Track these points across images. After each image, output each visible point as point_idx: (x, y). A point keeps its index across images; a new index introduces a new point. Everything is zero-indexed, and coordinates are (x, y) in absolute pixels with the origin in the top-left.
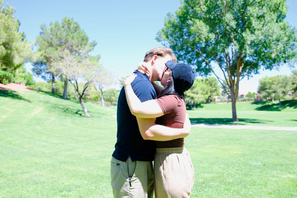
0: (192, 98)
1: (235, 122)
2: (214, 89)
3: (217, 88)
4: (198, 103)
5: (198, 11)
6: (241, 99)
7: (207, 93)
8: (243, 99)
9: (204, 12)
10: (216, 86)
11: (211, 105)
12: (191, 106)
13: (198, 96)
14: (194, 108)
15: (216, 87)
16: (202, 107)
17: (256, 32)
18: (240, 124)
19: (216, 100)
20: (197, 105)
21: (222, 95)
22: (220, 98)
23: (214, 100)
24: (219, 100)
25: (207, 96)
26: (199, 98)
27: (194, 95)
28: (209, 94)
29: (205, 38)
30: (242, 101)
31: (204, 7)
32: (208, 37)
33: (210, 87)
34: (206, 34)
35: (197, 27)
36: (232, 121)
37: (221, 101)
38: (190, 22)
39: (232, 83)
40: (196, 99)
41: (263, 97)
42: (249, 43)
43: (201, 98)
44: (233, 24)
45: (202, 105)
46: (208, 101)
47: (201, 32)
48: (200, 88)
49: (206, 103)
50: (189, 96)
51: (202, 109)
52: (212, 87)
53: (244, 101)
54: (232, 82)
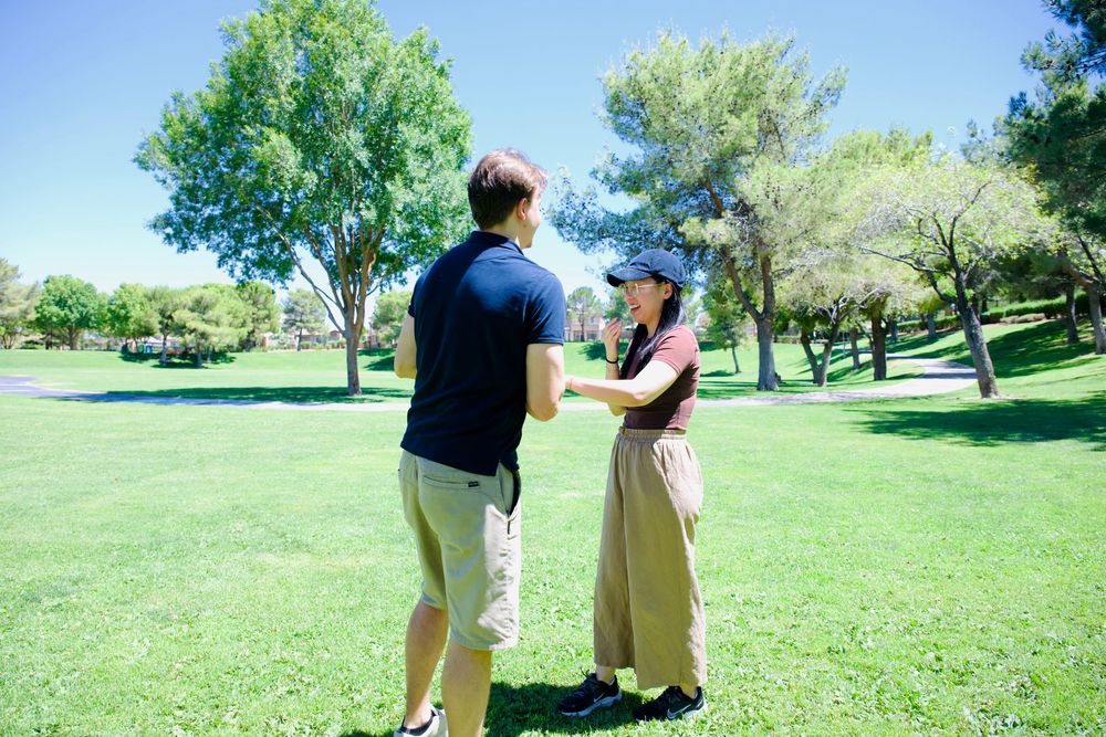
0: (203, 335)
1: (356, 396)
2: (263, 313)
3: (272, 312)
4: (217, 349)
5: (272, 106)
6: (332, 342)
7: (243, 324)
8: (336, 344)
9: (289, 112)
10: (269, 306)
11: (254, 354)
12: (200, 357)
13: (219, 330)
14: (208, 364)
15: (269, 310)
16: (231, 360)
17: (416, 185)
18: (372, 401)
19: (268, 342)
20: (217, 356)
21: (285, 330)
22: (278, 338)
23: (263, 344)
24: (275, 343)
25: (244, 332)
26: (221, 335)
27: (209, 329)
28: (250, 327)
29: (291, 179)
30: (333, 347)
31: (290, 100)
32: (301, 179)
33: (253, 309)
34: (295, 171)
35: (273, 149)
36: (347, 394)
37: (282, 346)
38: (250, 131)
39: (349, 301)
40: (214, 339)
41: (383, 339)
42: (399, 207)
43: (227, 335)
44: (364, 156)
45: (229, 355)
46: (246, 345)
47: (283, 164)
48: (226, 309)
49: (238, 351)
50: (194, 330)
51: (231, 365)
52: (259, 309)
53: (338, 347)
54: (348, 296)
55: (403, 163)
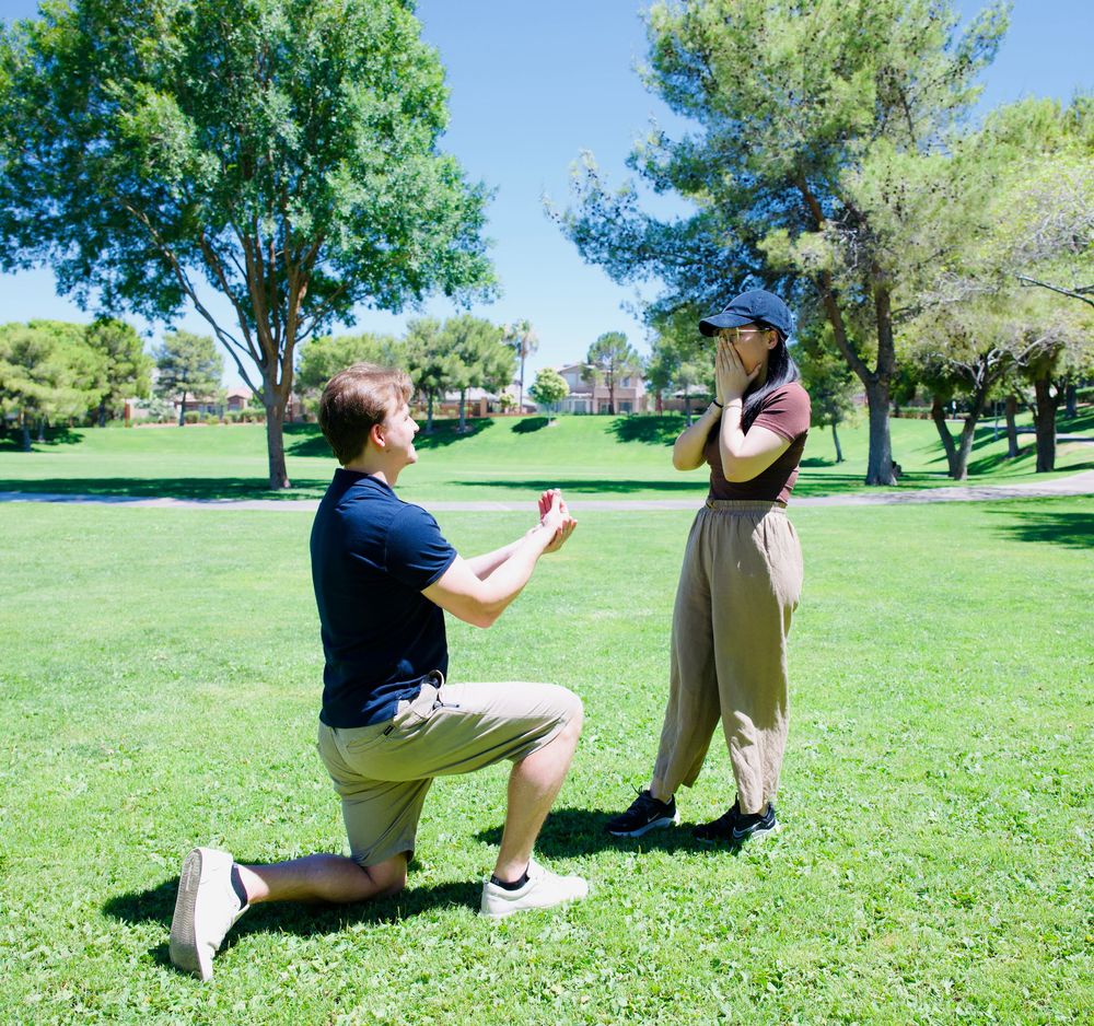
0: (32, 401)
2: (124, 367)
3: (139, 366)
4: (52, 423)
5: (148, 50)
6: (231, 412)
7: (94, 385)
8: (238, 415)
9: (174, 61)
10: (134, 356)
11: (112, 430)
12: (27, 434)
13: (56, 393)
14: (41, 445)
15: (134, 363)
16: (77, 439)
19: (133, 413)
20: (56, 433)
21: (160, 394)
22: (148, 406)
23: (125, 414)
24: (144, 413)
25: (96, 396)
26: (60, 401)
27: (42, 391)
28: (105, 388)
29: (180, 165)
30: (234, 420)
31: (175, 40)
32: (196, 165)
33: (107, 361)
34: (186, 153)
37: (155, 417)
38: (115, 88)
39: (270, 351)
40: (50, 407)
41: (312, 409)
42: (346, 211)
43: (70, 401)
44: (290, 131)
45: (73, 431)
46: (99, 415)
47: (168, 141)
48: (65, 361)
49: (87, 425)
50: (17, 393)
51: (77, 446)
52: (118, 362)
53: (241, 420)
54: (268, 345)
55: (351, 145)
